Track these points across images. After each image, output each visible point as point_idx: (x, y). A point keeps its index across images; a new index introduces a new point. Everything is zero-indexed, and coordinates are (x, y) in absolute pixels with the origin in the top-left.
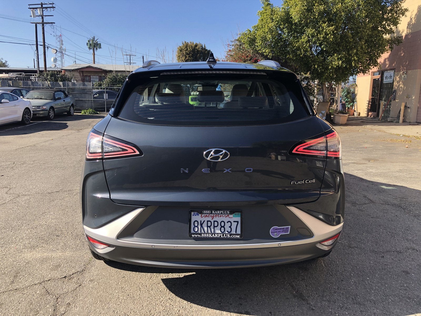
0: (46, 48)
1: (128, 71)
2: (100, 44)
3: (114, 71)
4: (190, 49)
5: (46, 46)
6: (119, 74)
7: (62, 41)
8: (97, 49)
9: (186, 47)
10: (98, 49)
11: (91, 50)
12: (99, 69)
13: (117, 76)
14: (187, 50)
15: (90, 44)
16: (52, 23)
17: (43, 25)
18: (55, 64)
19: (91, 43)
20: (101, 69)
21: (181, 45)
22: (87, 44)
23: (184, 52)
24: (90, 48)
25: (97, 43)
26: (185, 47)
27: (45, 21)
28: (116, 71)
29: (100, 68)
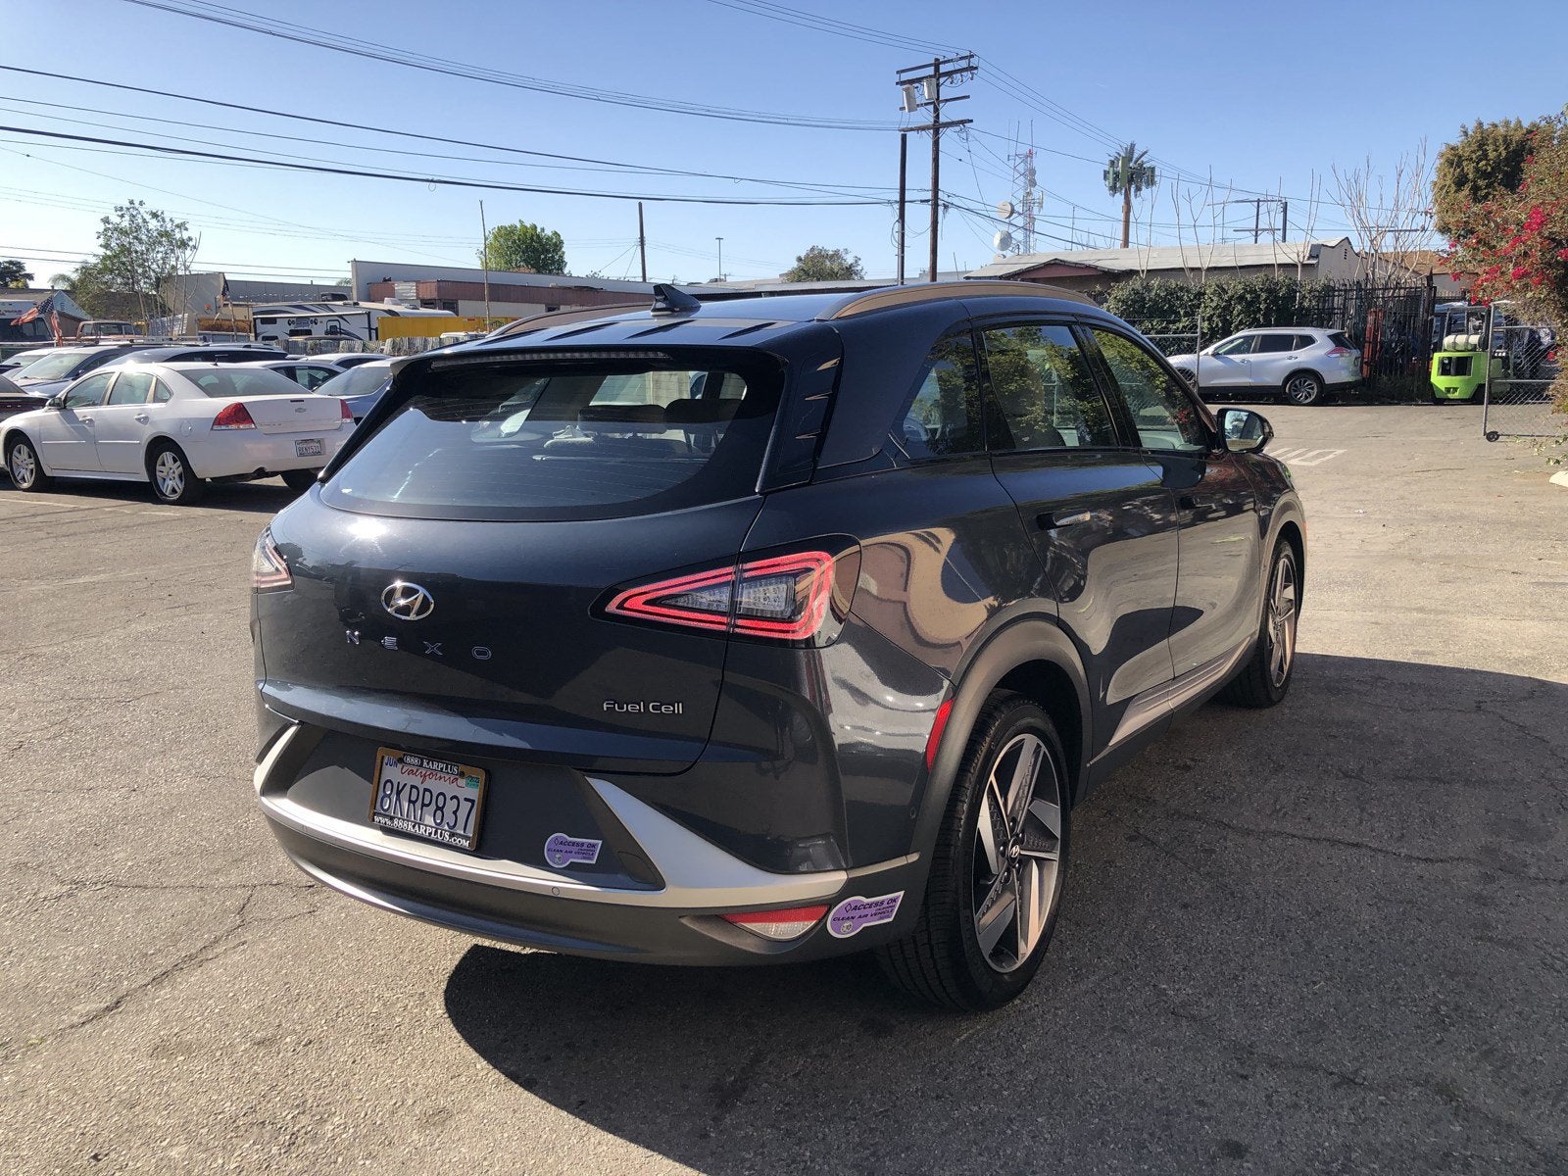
0: (941, 209)
1: (1192, 269)
2: (1153, 169)
3: (1143, 271)
4: (1496, 150)
5: (940, 202)
6: (1155, 282)
7: (1033, 172)
8: (1138, 189)
9: (1482, 145)
10: (1143, 188)
11: (1118, 194)
12: (1088, 267)
13: (1148, 288)
14: (1485, 156)
15: (1117, 175)
16: (963, 122)
17: (936, 132)
18: (1004, 253)
19: (1120, 169)
20: (1095, 268)
21: (1456, 140)
22: (1106, 173)
23: (1469, 168)
24: (1114, 189)
25: (1141, 165)
26: (1474, 147)
27: (943, 119)
28: (1148, 271)
29: (1098, 264)
